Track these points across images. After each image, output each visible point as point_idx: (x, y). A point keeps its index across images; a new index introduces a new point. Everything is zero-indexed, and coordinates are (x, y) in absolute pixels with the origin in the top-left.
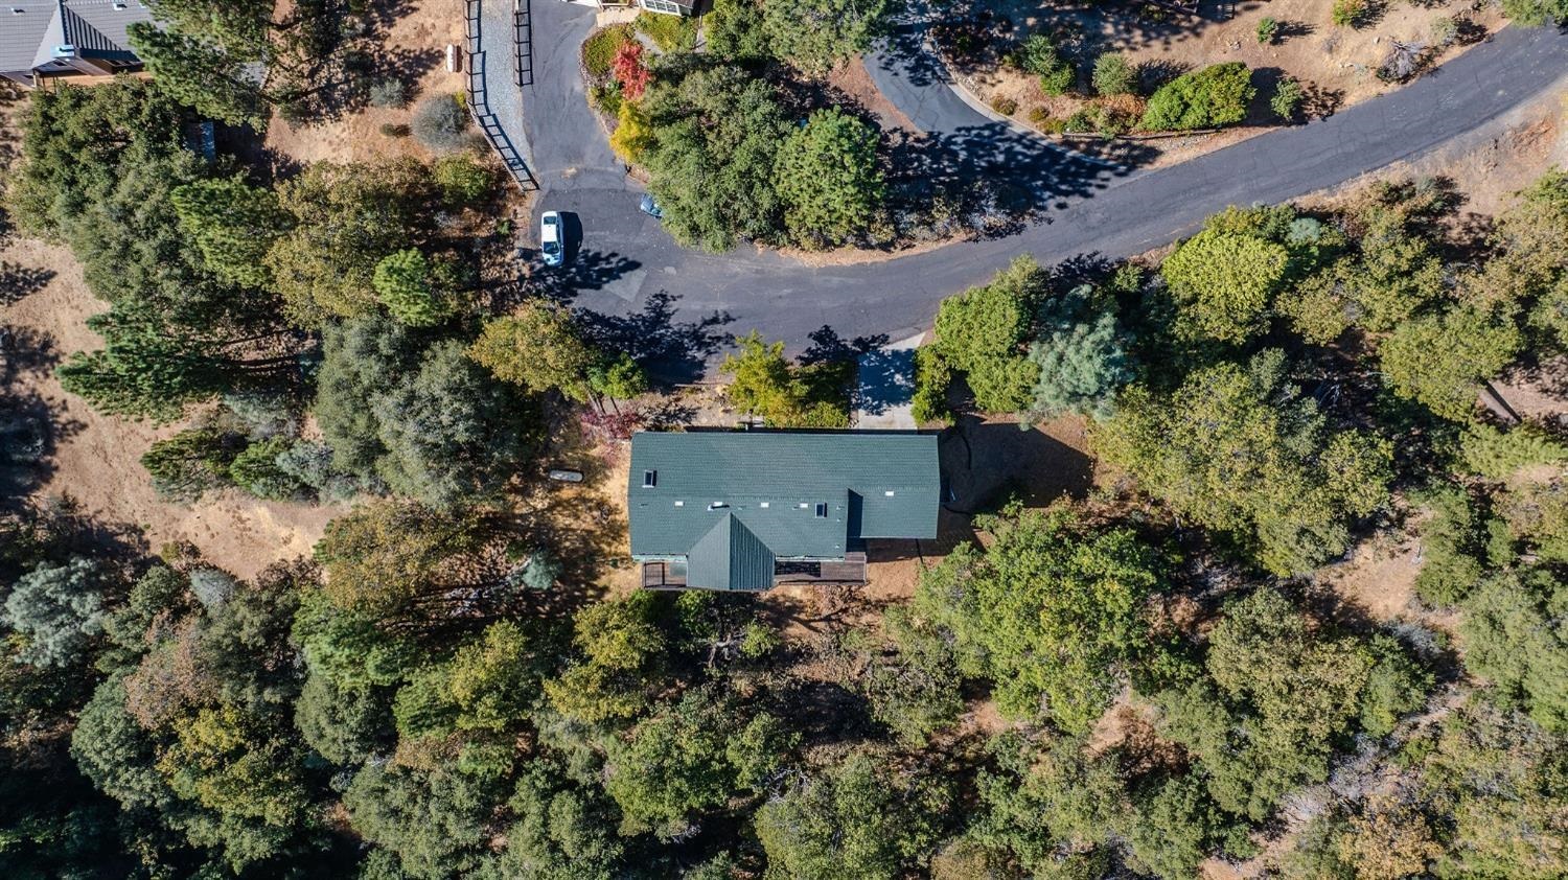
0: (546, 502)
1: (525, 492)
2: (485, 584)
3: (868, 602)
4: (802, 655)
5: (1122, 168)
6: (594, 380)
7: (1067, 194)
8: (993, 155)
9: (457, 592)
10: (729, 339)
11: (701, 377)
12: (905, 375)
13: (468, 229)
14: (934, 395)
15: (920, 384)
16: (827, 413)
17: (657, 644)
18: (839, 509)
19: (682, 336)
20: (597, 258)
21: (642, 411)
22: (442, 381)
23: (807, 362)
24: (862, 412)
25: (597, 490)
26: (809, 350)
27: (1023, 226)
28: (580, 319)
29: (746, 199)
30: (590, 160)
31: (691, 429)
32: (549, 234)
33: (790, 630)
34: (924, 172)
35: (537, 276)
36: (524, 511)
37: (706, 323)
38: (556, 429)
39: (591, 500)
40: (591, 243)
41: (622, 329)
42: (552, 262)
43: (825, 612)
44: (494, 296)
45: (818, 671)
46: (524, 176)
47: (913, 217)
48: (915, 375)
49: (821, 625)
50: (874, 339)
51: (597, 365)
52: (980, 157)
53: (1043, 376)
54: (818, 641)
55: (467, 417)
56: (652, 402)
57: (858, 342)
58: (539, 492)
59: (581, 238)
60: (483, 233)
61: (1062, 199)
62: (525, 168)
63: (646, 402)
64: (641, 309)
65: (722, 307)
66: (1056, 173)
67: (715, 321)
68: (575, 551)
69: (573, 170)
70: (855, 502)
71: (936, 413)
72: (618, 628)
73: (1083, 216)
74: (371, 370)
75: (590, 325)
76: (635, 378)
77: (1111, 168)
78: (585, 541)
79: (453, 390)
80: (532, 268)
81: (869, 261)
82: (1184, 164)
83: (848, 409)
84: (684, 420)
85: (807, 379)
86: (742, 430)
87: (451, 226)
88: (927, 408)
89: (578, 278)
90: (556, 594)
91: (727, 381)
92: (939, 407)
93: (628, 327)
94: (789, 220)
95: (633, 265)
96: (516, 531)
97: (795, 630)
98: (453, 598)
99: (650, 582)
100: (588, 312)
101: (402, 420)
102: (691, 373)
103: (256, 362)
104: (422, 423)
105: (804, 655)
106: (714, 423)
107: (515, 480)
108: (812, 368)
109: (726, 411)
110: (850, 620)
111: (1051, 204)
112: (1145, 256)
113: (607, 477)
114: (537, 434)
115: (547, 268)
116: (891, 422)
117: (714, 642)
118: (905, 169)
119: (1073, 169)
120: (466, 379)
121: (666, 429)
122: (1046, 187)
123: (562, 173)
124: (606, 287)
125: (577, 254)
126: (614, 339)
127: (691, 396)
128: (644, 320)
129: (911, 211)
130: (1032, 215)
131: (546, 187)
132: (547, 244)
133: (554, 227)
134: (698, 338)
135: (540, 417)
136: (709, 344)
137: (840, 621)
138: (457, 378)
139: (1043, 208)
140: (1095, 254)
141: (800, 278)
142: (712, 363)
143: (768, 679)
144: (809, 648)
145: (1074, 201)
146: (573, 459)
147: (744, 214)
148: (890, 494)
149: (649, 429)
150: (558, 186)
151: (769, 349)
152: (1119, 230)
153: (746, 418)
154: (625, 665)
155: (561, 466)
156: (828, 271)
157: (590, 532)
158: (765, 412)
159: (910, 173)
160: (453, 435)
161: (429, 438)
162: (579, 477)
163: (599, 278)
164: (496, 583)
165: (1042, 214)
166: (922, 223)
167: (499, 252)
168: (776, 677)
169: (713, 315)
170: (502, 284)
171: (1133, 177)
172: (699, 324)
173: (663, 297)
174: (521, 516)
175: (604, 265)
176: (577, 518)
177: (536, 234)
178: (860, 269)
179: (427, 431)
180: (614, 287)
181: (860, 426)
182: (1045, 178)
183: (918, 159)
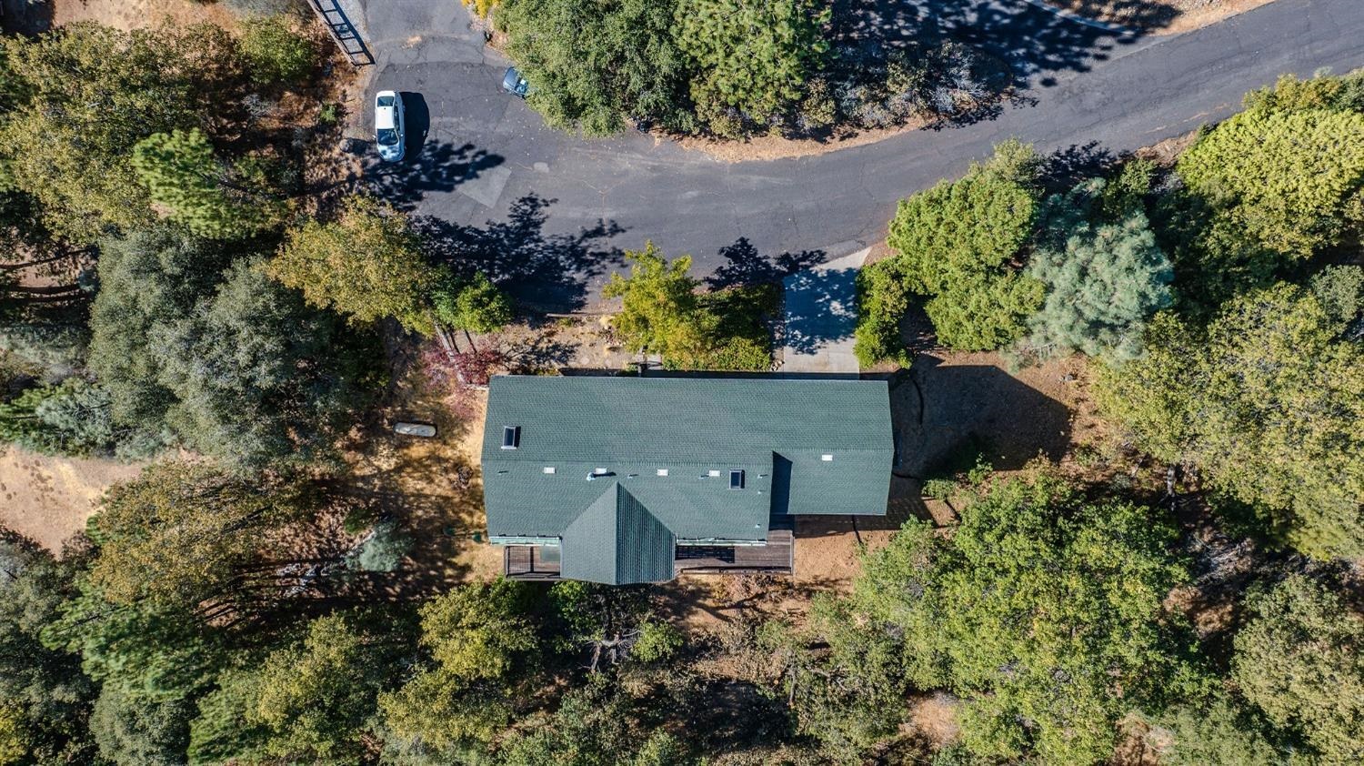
0: (393, 461)
1: (366, 448)
2: (324, 559)
3: (790, 586)
4: (708, 649)
5: (1128, 33)
6: (443, 310)
7: (1056, 66)
8: (963, 13)
9: (292, 568)
10: (617, 256)
11: (581, 305)
12: (844, 302)
13: (288, 118)
14: (884, 328)
15: (867, 312)
16: (743, 352)
17: (525, 641)
18: (760, 477)
19: (557, 252)
20: (447, 151)
21: (505, 349)
22: (240, 307)
23: (717, 285)
24: (788, 350)
25: (454, 447)
26: (720, 270)
27: (999, 109)
28: (426, 230)
29: (638, 59)
30: (439, 27)
31: (568, 372)
32: (384, 119)
33: (694, 619)
34: (871, 33)
35: (371, 175)
36: (367, 471)
37: (587, 235)
38: (402, 371)
39: (447, 460)
40: (442, 129)
41: (481, 243)
42: (389, 155)
43: (737, 598)
44: (320, 202)
45: (728, 667)
46: (353, 45)
47: (861, 92)
48: (857, 300)
49: (732, 613)
50: (805, 257)
51: (444, 288)
52: (945, 16)
53: (1052, 299)
54: (729, 633)
55: (273, 355)
56: (516, 337)
57: (785, 259)
58: (384, 450)
59: (427, 127)
60: (308, 122)
61: (1049, 74)
62: (357, 36)
63: (511, 337)
64: (504, 218)
65: (608, 214)
66: (1042, 39)
67: (599, 232)
68: (430, 521)
69: (418, 39)
70: (781, 467)
71: (888, 351)
72: (474, 627)
73: (1078, 95)
74: (150, 293)
75: (439, 237)
76: (494, 305)
77: (1114, 33)
78: (441, 510)
79: (254, 321)
80: (364, 164)
81: (798, 155)
82: (1211, 28)
83: (770, 346)
84: (559, 360)
85: (719, 308)
86: (633, 374)
87: (269, 115)
88: (877, 344)
89: (424, 178)
90: (408, 573)
91: (615, 309)
92: (892, 345)
93: (487, 241)
94: (698, 92)
95: (495, 161)
96: (358, 496)
97: (699, 620)
98: (287, 575)
99: (514, 569)
100: (436, 221)
101: (186, 359)
102: (568, 300)
103: (50, 290)
104: (211, 364)
105: (710, 647)
106: (598, 364)
107: (353, 433)
108: (725, 293)
109: (613, 349)
110: (766, 607)
111: (1035, 79)
112: (1158, 148)
113: (466, 432)
114: (378, 378)
115: (384, 164)
116: (826, 364)
117: (598, 639)
118: (848, 30)
119: (1064, 34)
120: (272, 305)
121: (535, 373)
122: (1030, 57)
123: (403, 43)
124: (459, 188)
125: (421, 146)
126: (469, 256)
127: (568, 330)
128: (508, 231)
129: (856, 84)
130: (1011, 94)
131: (382, 61)
132: (382, 132)
133: (390, 109)
134: (577, 255)
135: (381, 356)
136: (591, 263)
137: (754, 607)
138: (259, 304)
139: (1024, 86)
140: (1093, 145)
141: (709, 178)
142: (596, 288)
143: (666, 678)
144: (716, 640)
145: (1066, 76)
146: (424, 409)
147: (636, 82)
148: (827, 458)
149: (514, 372)
150: (398, 58)
151: (670, 266)
152: (1124, 115)
153: (639, 358)
154: (485, 673)
155: (409, 418)
156: (745, 168)
157: (447, 499)
158: (664, 348)
159: (855, 35)
160: (252, 379)
161: (221, 383)
162: (431, 432)
163: (450, 178)
164: (336, 559)
165: (1023, 92)
166: (874, 98)
167: (326, 146)
168: (676, 675)
169: (595, 225)
170: (329, 187)
171: (1142, 46)
172: (578, 236)
173: (532, 201)
174: (363, 478)
175: (456, 160)
176: (431, 481)
177: (369, 120)
178: (788, 163)
179: (218, 374)
180: (467, 189)
181: (786, 368)
182: (1028, 45)
183: (865, 17)
